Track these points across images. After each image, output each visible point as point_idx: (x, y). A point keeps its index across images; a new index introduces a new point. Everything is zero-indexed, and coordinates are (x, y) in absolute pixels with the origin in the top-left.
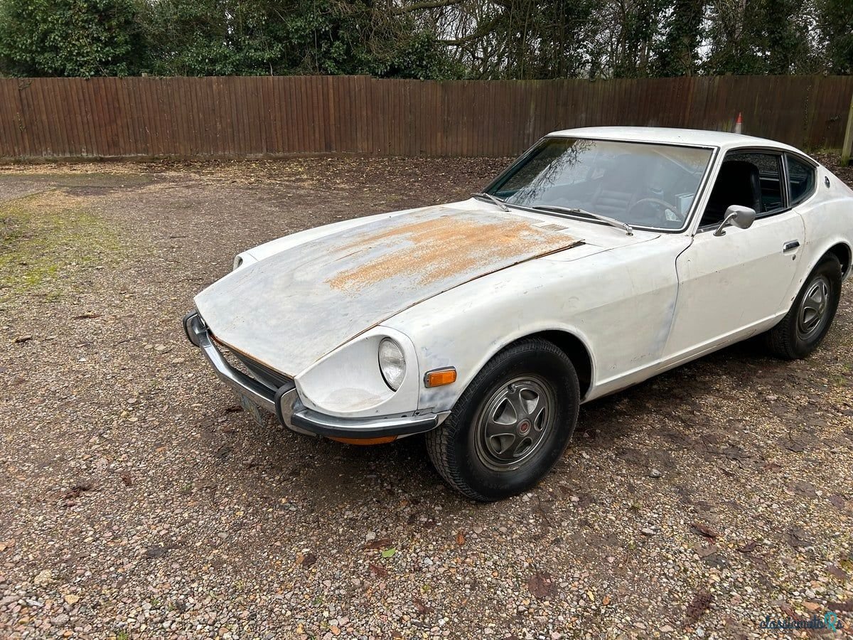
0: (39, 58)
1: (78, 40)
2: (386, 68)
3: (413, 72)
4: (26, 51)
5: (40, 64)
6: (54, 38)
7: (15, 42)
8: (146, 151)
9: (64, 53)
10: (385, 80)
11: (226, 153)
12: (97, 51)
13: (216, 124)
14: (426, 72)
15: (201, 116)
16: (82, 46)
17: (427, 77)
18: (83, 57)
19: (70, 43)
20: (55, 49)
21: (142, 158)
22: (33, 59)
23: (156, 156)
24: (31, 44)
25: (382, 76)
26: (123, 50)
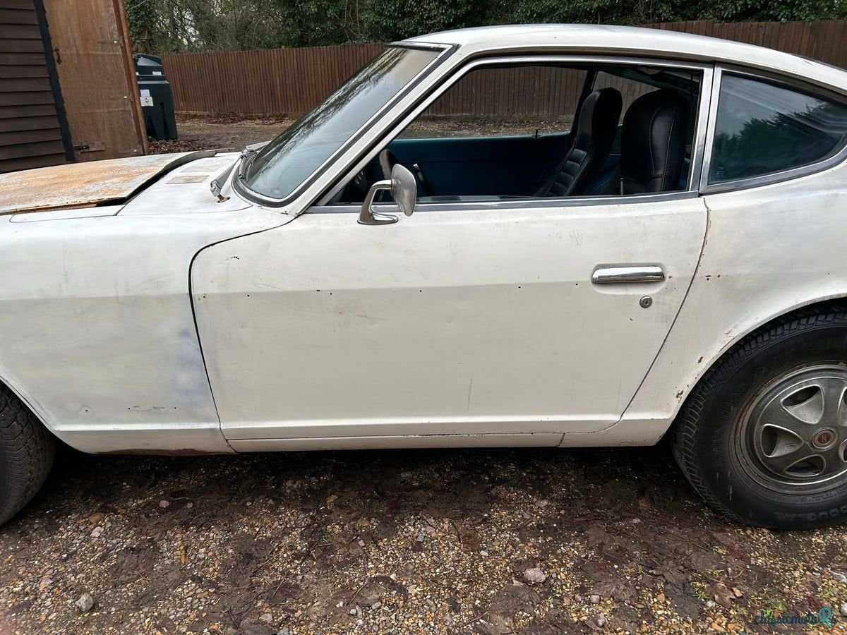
0: (400, 24)
1: (428, 4)
2: (736, 9)
3: (771, 12)
4: (390, 17)
5: (399, 29)
6: (411, 4)
7: (383, 9)
8: (470, 111)
9: (417, 18)
10: (733, 24)
11: (540, 114)
12: (442, 14)
13: (534, 84)
14: (791, 12)
15: (522, 75)
16: (431, 10)
17: (792, 18)
18: (432, 20)
19: (422, 7)
20: (411, 14)
21: (466, 117)
22: (395, 25)
23: (478, 115)
24: (395, 10)
25: (729, 20)
26: (463, 11)
